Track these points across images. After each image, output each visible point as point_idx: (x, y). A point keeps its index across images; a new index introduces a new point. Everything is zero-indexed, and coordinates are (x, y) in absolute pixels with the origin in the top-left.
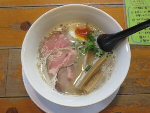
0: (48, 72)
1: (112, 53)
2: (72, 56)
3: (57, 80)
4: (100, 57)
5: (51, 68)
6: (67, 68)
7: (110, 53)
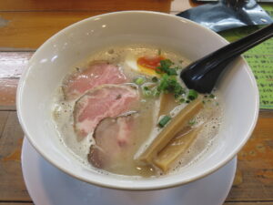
0: (74, 126)
1: (213, 97)
2: (128, 100)
3: (93, 143)
4: (188, 102)
5: (81, 120)
6: (116, 119)
7: (208, 95)
